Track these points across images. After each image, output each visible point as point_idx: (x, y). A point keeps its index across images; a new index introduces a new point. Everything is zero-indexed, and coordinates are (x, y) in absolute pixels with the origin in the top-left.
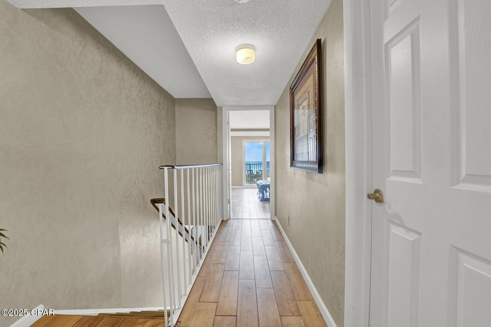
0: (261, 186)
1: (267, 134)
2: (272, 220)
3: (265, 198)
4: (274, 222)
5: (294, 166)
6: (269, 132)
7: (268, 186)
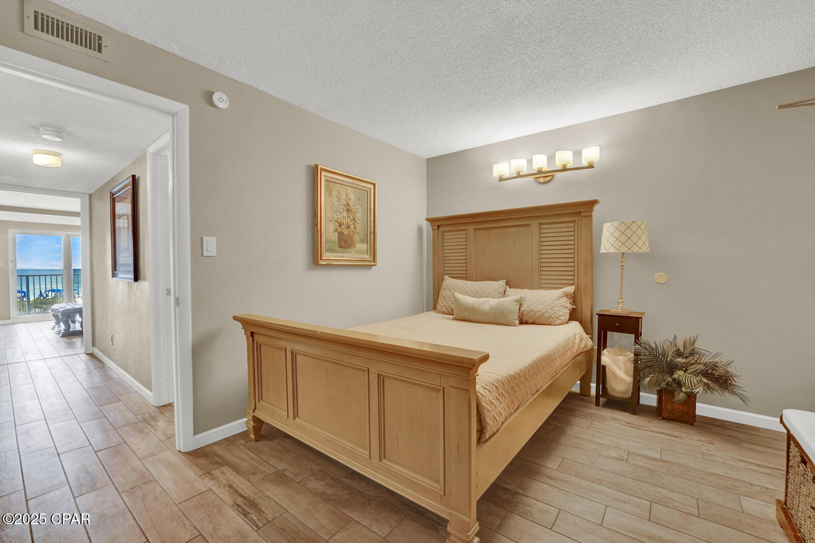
0: (62, 311)
1: (77, 221)
2: (87, 354)
3: (70, 330)
4: (91, 355)
5: (116, 277)
6: (79, 219)
7: (80, 311)
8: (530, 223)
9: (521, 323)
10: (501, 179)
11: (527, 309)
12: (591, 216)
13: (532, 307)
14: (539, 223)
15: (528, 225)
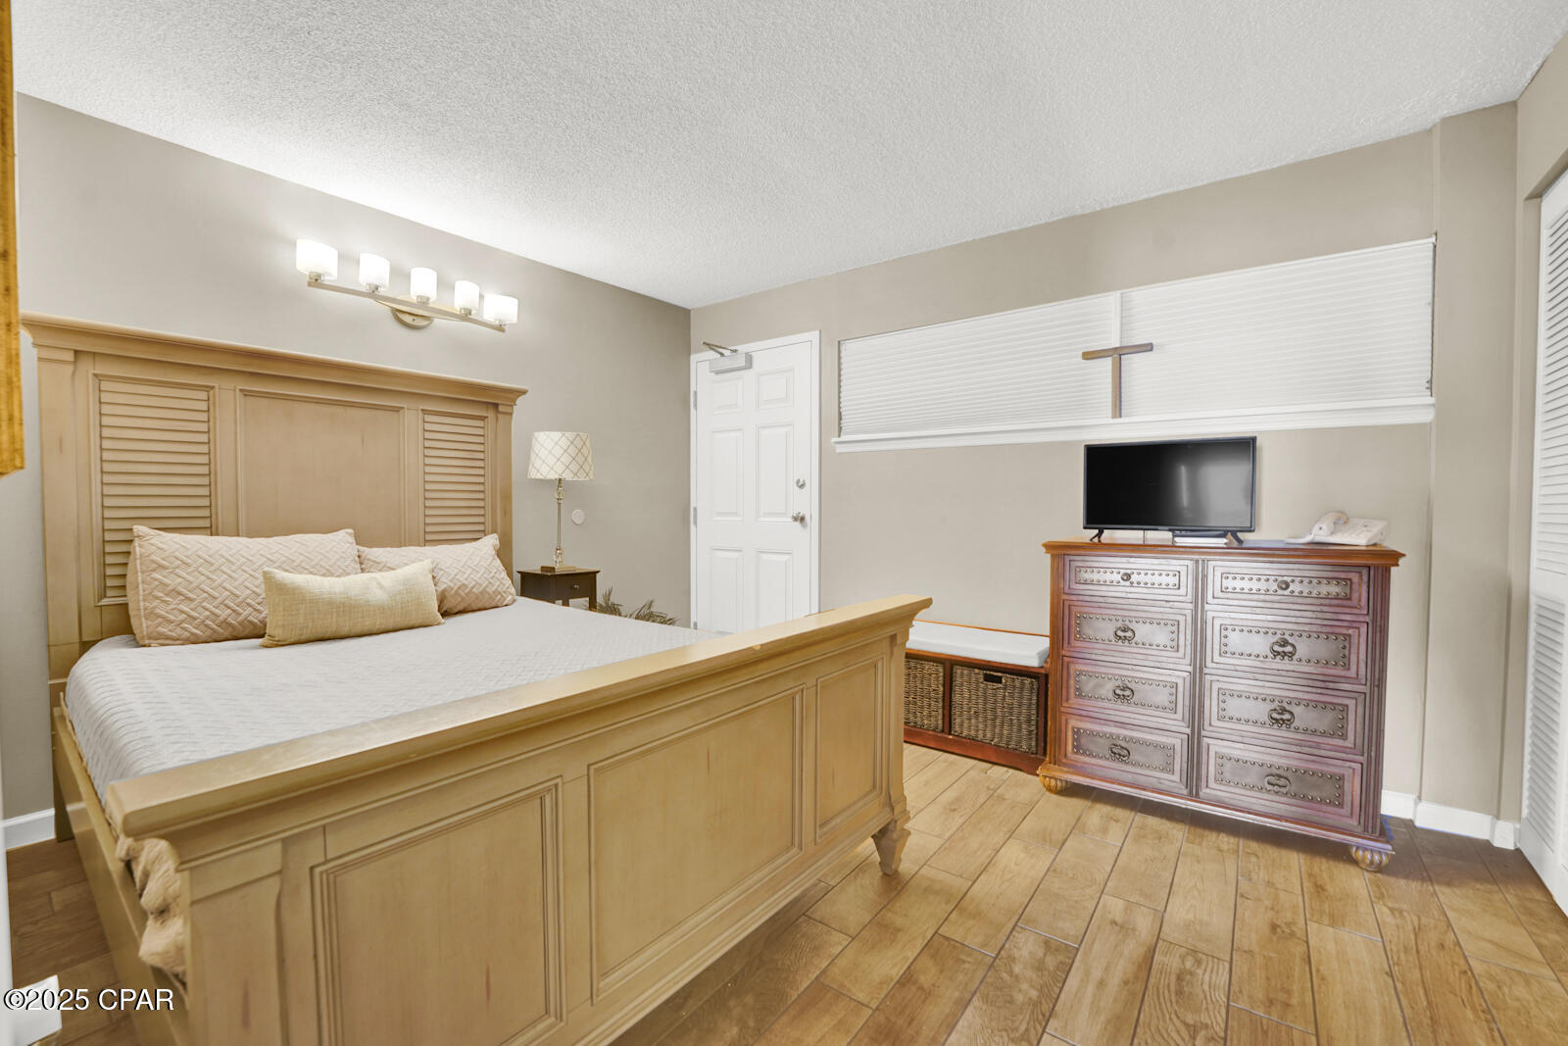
8: (405, 406)
9: (445, 614)
10: (316, 281)
11: (452, 585)
12: (511, 414)
13: (461, 579)
14: (423, 410)
15: (397, 410)
